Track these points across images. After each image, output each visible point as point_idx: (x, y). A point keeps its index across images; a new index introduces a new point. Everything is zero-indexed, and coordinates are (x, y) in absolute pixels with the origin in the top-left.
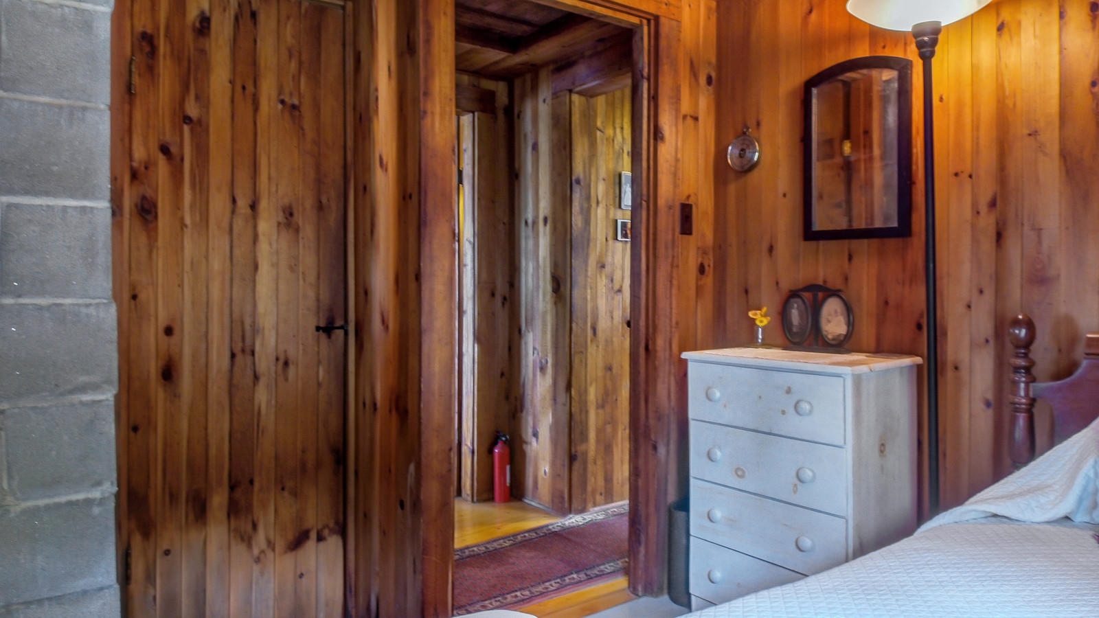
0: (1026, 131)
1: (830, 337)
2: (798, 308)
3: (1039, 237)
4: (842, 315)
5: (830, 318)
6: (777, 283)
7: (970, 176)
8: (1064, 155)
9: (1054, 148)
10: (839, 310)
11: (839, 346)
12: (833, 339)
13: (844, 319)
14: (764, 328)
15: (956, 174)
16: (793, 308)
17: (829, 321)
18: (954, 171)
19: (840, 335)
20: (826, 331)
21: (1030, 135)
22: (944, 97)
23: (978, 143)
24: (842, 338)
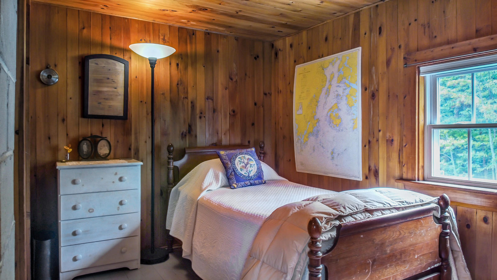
0: (161, 93)
1: (102, 155)
2: (86, 144)
3: (165, 122)
4: (107, 146)
5: (101, 148)
6: (67, 135)
7: (146, 103)
8: (171, 101)
9: (169, 99)
10: (105, 145)
11: (105, 158)
12: (103, 155)
13: (108, 147)
14: (69, 153)
15: (141, 102)
16: (84, 144)
17: (101, 149)
18: (141, 101)
19: (106, 154)
20: (100, 153)
21: (162, 94)
22: (137, 77)
23: (148, 94)
24: (107, 155)
